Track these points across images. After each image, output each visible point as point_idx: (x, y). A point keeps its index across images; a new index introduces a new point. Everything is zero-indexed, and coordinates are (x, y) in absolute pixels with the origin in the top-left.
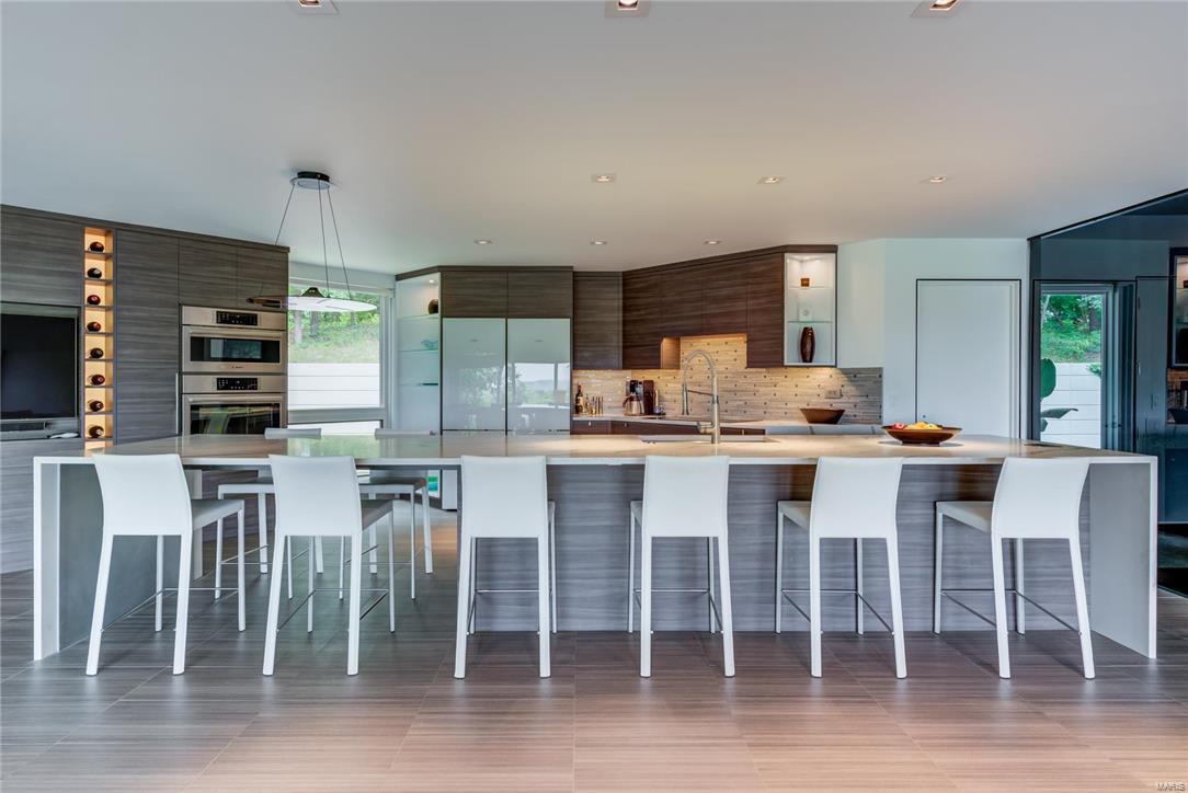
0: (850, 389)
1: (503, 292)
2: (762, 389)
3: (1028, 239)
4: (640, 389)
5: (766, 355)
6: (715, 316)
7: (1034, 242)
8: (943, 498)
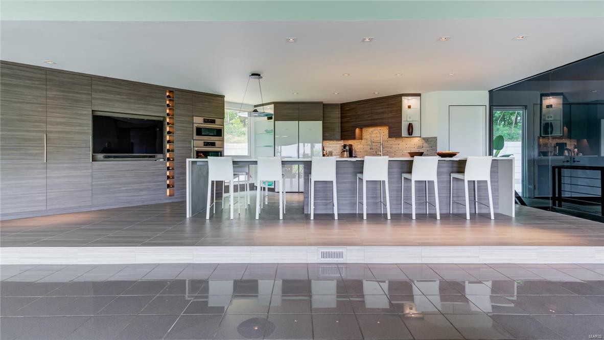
0: (426, 145)
1: (298, 111)
2: (394, 146)
3: (489, 91)
4: (347, 148)
5: (395, 133)
6: (376, 119)
7: (491, 92)
8: (453, 172)
